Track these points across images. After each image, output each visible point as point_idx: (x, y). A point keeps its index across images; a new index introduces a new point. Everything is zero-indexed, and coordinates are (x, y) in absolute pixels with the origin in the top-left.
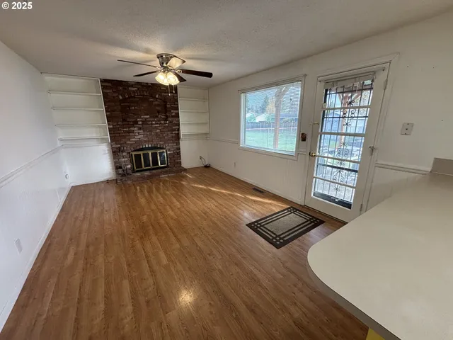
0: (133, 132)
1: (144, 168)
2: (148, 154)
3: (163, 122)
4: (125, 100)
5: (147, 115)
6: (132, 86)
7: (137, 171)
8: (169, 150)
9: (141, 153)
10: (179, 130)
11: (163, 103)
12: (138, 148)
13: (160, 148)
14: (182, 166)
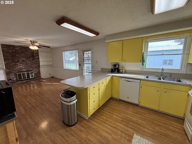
0: (17, 65)
1: (23, 79)
2: (25, 73)
3: (32, 61)
4: (13, 52)
5: (24, 58)
6: (17, 47)
7: (19, 81)
8: (35, 72)
9: (21, 73)
10: (39, 64)
11: (32, 54)
12: (20, 71)
13: (31, 71)
14: (41, 77)
